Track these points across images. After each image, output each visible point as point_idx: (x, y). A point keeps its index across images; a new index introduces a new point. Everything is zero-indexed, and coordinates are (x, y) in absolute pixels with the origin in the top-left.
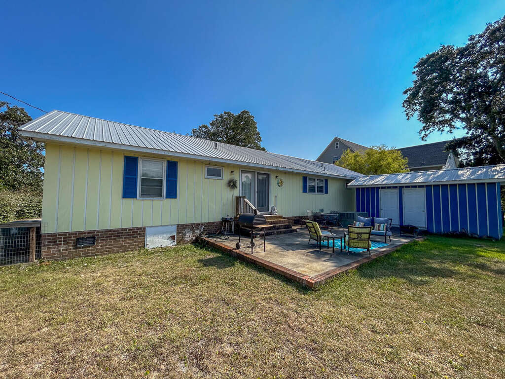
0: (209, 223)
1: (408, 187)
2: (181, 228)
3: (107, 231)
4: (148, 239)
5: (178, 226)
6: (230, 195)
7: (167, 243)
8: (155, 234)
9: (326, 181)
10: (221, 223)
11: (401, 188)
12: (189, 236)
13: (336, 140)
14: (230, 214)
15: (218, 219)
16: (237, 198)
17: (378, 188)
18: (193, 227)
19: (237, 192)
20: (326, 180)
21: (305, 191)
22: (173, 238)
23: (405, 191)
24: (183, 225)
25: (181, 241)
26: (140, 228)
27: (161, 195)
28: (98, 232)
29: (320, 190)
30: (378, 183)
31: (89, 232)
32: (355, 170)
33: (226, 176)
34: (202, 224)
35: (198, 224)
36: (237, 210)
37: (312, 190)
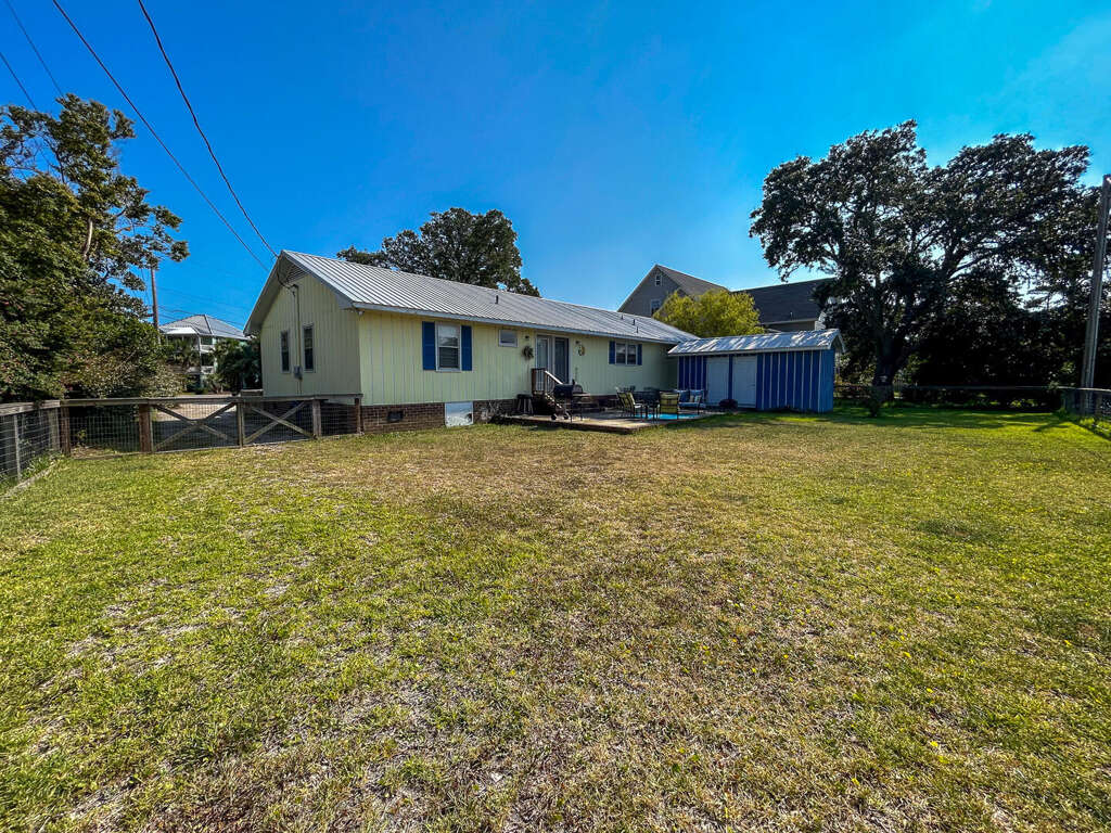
0: (504, 401)
1: (739, 355)
2: (478, 406)
3: (412, 405)
4: (447, 417)
5: (474, 402)
6: (524, 367)
7: (465, 422)
8: (454, 411)
9: (640, 347)
10: (516, 401)
11: (732, 356)
12: (485, 416)
13: (657, 270)
14: (525, 389)
15: (513, 397)
16: (533, 370)
17: (705, 357)
18: (487, 404)
19: (533, 363)
20: (640, 344)
21: (612, 361)
22: (470, 416)
23: (736, 360)
24: (478, 402)
25: (477, 420)
26: (438, 404)
27: (457, 367)
28: (405, 406)
29: (632, 360)
30: (707, 350)
31: (398, 406)
32: (682, 328)
33: (522, 343)
34: (497, 401)
35: (493, 402)
36: (533, 384)
37: (621, 360)
